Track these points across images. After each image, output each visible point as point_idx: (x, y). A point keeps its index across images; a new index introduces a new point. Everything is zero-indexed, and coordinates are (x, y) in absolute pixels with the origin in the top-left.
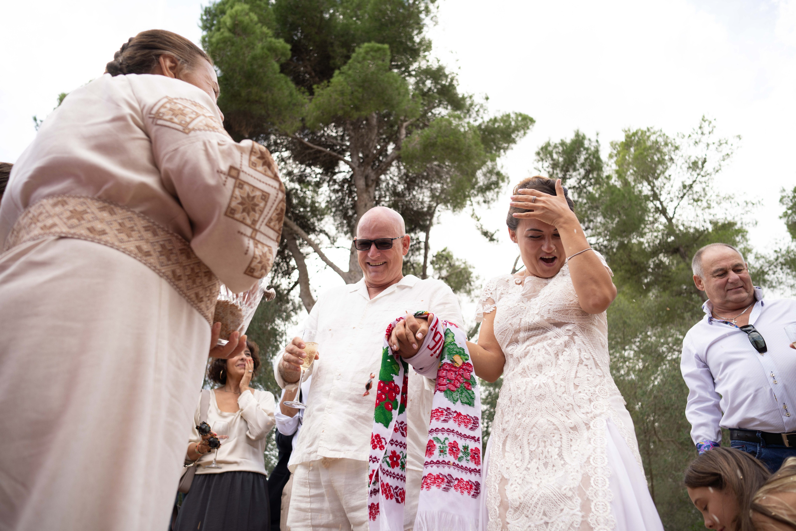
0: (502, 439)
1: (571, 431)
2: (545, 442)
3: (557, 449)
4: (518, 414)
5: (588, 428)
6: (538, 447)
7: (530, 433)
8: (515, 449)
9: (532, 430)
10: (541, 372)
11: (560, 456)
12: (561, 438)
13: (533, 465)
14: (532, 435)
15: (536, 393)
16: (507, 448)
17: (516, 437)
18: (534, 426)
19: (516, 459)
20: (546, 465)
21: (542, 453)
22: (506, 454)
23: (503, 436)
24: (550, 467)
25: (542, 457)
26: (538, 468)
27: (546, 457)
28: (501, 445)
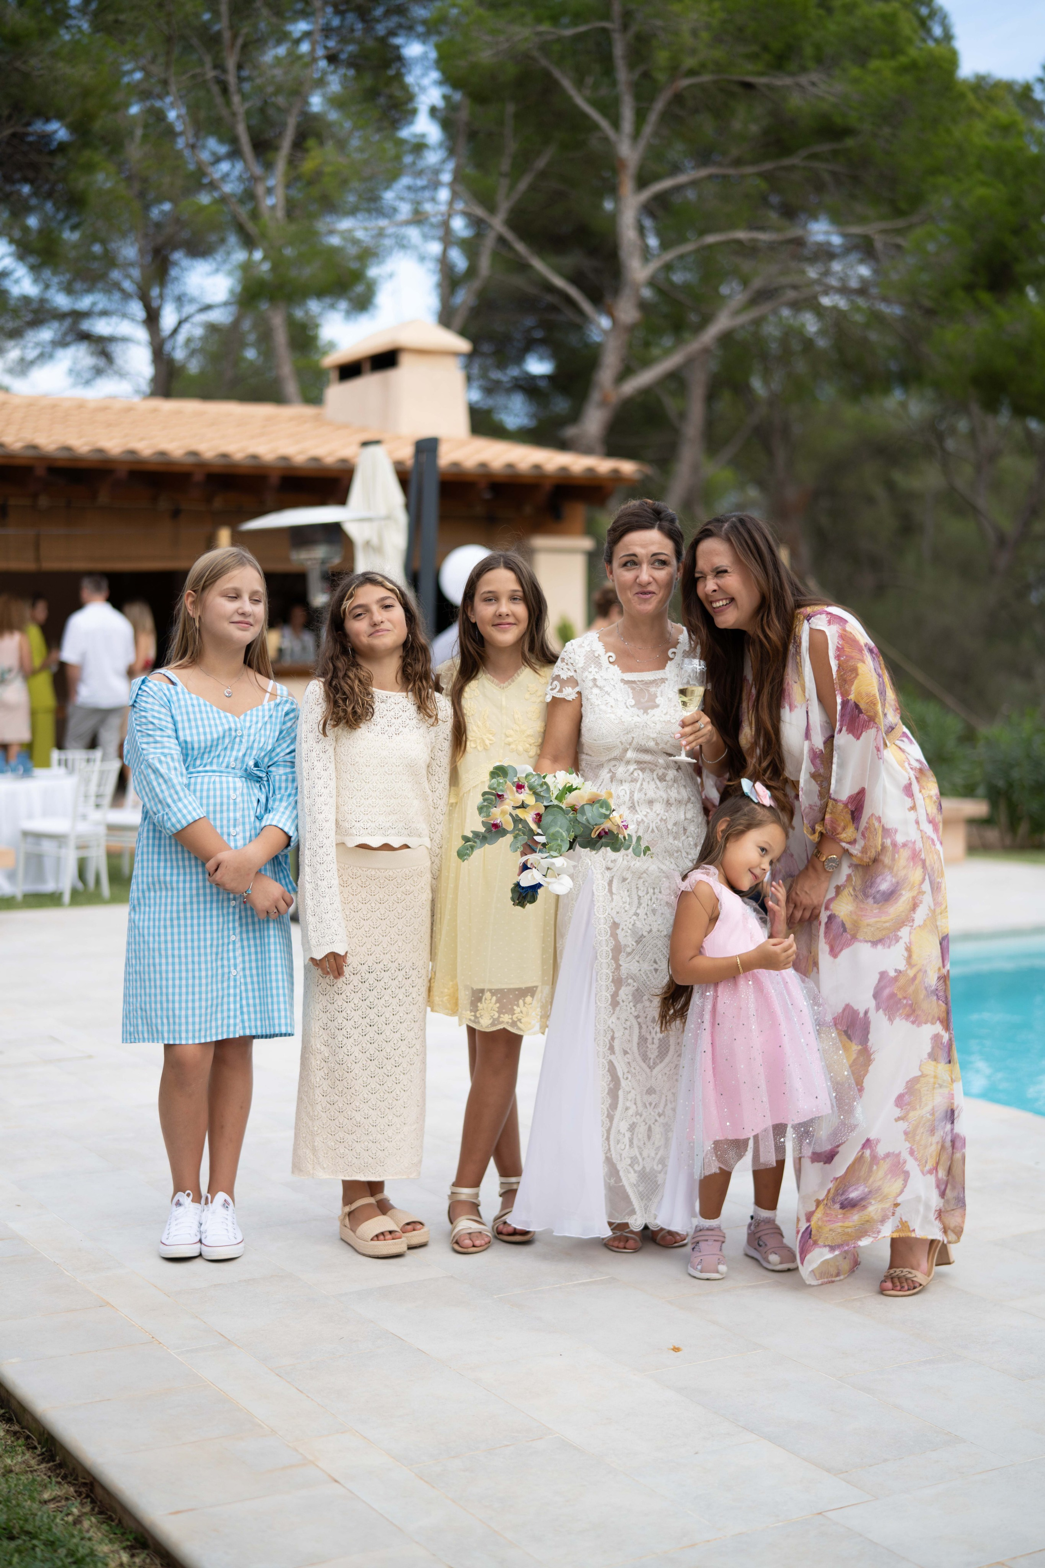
0: (607, 879)
2: (654, 889)
6: (647, 893)
7: (640, 878)
10: (652, 809)
13: (641, 911)
14: (642, 881)
16: (614, 890)
17: (624, 880)
18: (645, 872)
19: (624, 903)
22: (614, 897)
23: (608, 874)
25: (651, 904)
26: (646, 914)
27: (655, 904)
28: (607, 885)
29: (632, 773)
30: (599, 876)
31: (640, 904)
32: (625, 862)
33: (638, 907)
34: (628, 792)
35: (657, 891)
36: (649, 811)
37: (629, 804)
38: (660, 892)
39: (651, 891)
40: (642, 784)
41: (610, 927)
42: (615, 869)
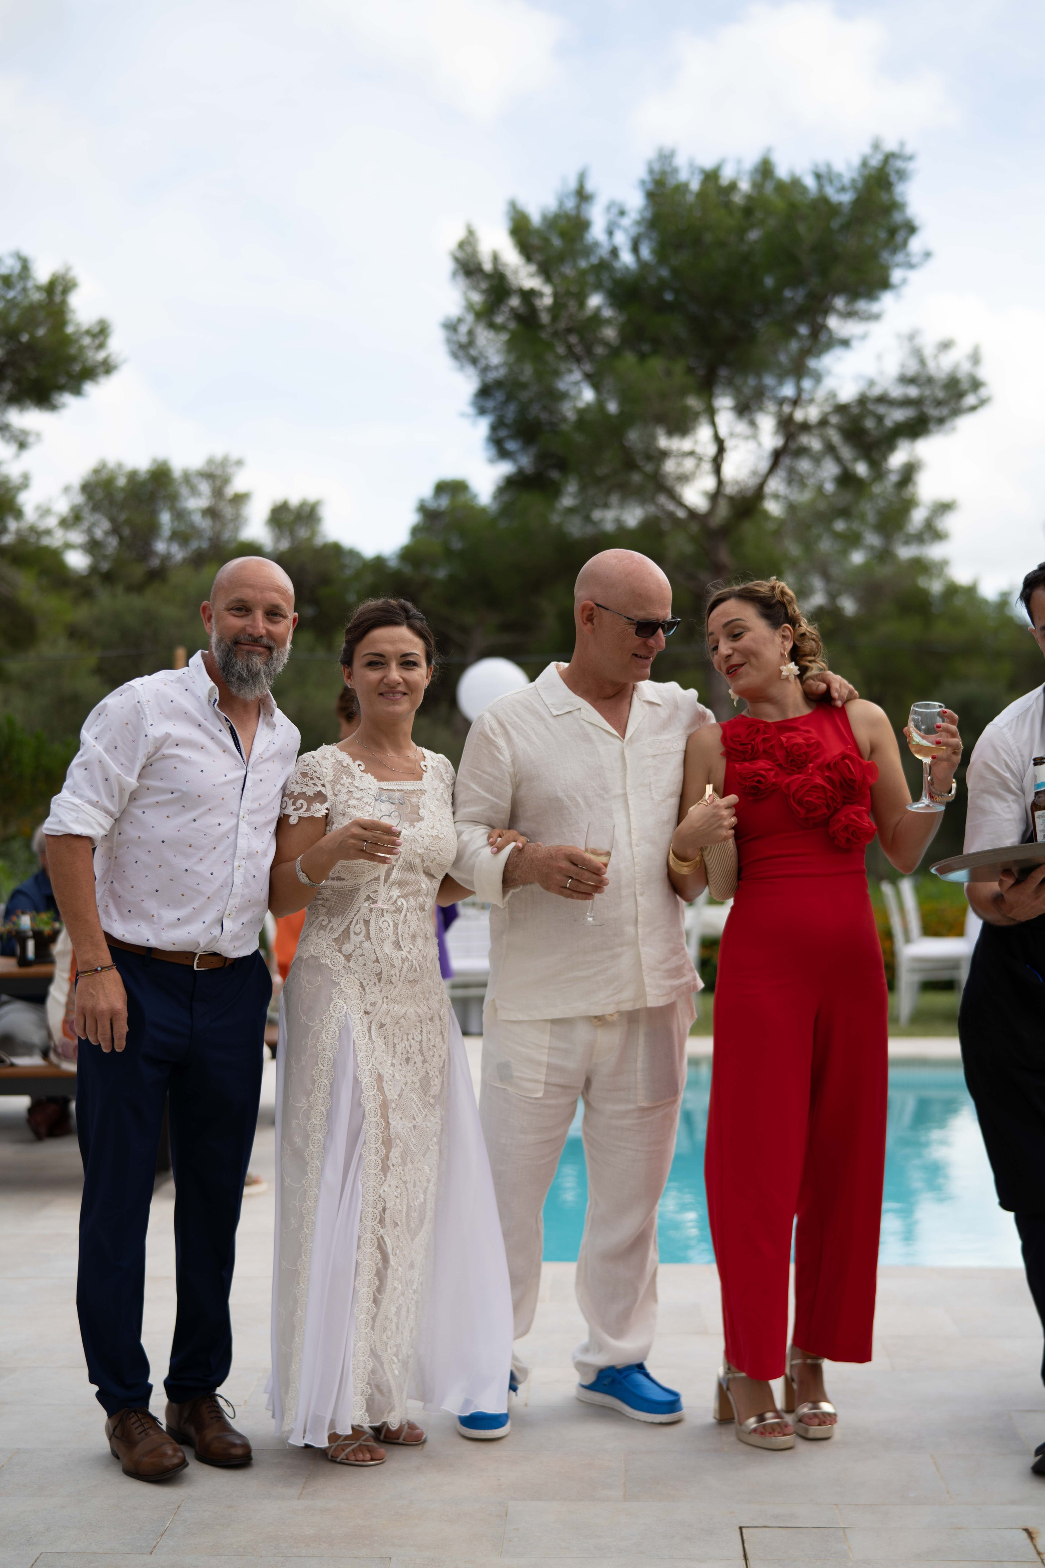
0: (366, 1025)
1: (429, 1023)
2: (408, 1035)
3: (418, 1043)
4: (387, 998)
5: (440, 1019)
6: (403, 1040)
7: (397, 1023)
8: (379, 1040)
9: (400, 1021)
10: (414, 945)
11: (420, 1052)
12: (421, 1031)
13: (395, 1061)
14: (398, 1026)
15: (410, 977)
16: (374, 1037)
17: (382, 1025)
18: (402, 1016)
19: (383, 1052)
20: (408, 1060)
21: (405, 1047)
23: (366, 1019)
24: (411, 1063)
25: (405, 1053)
26: (401, 1064)
27: (408, 1052)
29: (395, 902)
30: (358, 1022)
31: (395, 1052)
32: (385, 1006)
33: (394, 1057)
34: (391, 924)
35: (410, 1037)
36: (412, 947)
37: (393, 938)
38: (413, 1039)
39: (405, 1037)
40: (406, 916)
41: (376, 1080)
42: (373, 1014)
